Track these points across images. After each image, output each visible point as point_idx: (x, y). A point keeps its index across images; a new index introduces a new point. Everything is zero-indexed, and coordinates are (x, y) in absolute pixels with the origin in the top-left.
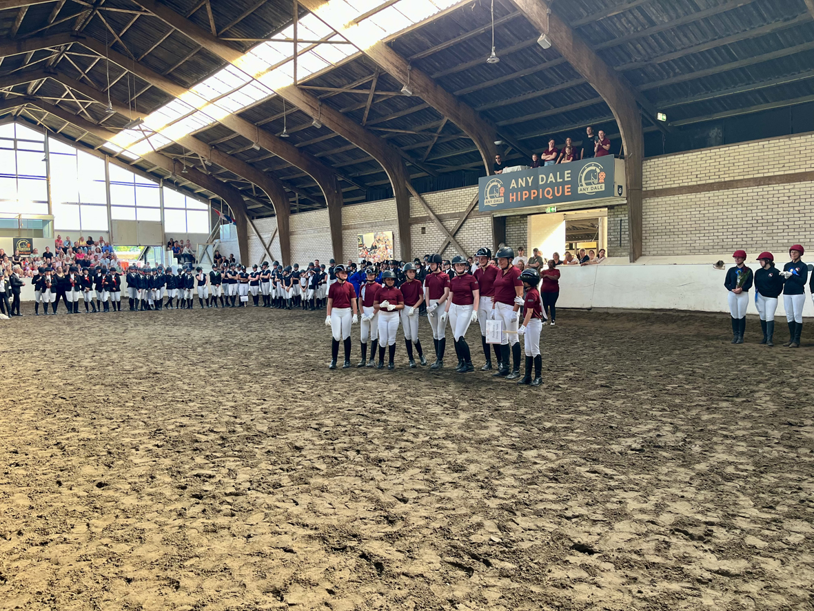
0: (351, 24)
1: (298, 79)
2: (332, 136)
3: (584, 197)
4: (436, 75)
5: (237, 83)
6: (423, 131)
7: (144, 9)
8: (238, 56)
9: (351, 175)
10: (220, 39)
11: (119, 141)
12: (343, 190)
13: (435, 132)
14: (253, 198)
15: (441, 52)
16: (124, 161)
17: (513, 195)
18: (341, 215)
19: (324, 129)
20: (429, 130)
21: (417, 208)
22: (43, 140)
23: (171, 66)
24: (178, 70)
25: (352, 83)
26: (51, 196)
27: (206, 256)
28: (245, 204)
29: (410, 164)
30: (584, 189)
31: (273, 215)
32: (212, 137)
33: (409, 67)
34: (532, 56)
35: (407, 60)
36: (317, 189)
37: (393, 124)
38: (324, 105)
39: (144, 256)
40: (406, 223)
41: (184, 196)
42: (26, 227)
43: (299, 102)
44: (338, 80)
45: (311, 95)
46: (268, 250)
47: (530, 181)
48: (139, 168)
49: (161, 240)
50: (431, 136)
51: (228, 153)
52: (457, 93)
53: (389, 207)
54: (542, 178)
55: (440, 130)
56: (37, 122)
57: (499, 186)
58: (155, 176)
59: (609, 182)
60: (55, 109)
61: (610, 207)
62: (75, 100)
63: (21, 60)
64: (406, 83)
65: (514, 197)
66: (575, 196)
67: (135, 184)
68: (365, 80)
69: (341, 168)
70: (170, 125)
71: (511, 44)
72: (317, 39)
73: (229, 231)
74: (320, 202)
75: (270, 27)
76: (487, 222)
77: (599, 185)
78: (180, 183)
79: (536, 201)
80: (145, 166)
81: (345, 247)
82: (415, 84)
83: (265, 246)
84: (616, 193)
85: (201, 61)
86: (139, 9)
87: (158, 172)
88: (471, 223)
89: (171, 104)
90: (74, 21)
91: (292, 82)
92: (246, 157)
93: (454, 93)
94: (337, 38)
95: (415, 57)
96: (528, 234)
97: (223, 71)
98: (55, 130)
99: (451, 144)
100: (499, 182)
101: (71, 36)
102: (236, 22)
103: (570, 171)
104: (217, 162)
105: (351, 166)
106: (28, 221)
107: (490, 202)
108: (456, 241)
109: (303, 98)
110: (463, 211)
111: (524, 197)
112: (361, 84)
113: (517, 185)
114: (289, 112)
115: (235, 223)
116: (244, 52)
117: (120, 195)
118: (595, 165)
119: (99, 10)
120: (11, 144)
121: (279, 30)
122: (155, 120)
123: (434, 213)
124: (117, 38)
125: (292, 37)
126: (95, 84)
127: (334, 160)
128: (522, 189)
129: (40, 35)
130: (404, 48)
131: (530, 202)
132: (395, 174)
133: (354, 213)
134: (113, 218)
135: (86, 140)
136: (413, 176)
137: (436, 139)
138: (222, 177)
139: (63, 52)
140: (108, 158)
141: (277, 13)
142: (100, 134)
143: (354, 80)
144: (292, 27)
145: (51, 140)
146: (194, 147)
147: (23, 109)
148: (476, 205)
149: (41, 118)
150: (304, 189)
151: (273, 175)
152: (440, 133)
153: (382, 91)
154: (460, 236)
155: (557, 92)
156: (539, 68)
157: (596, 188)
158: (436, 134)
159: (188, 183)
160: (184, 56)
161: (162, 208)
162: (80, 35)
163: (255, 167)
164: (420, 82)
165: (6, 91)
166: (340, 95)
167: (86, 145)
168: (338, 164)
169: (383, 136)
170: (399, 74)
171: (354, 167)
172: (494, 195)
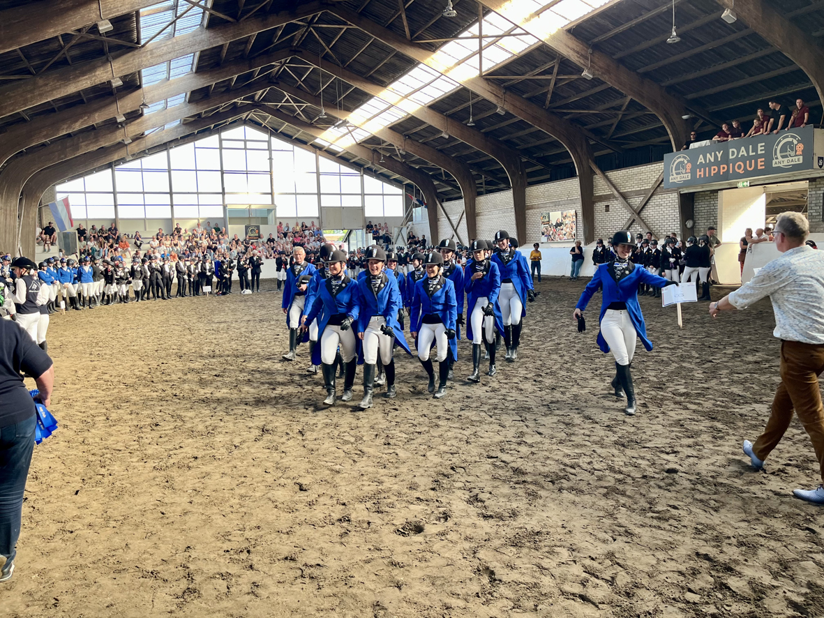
0: (532, 16)
1: (483, 70)
2: (515, 120)
3: (779, 170)
4: (619, 55)
5: (429, 78)
6: (608, 109)
7: (349, 23)
8: (429, 56)
9: (534, 155)
10: (414, 42)
11: (329, 137)
12: (528, 170)
13: (619, 110)
14: (443, 181)
15: (623, 33)
16: (331, 154)
17: (700, 171)
18: (525, 195)
19: (508, 115)
20: (613, 108)
21: (601, 186)
22: (268, 139)
23: (371, 69)
24: (378, 72)
25: (534, 69)
26: (274, 187)
27: (400, 237)
28: (435, 188)
29: (594, 142)
30: (779, 161)
31: (460, 198)
32: (407, 128)
33: (590, 51)
34: (720, 28)
35: (587, 44)
36: (502, 170)
37: (577, 105)
38: (508, 93)
39: (347, 239)
40: (589, 201)
41: (381, 182)
42: (254, 216)
43: (484, 92)
44: (521, 68)
45: (496, 84)
46: (455, 231)
47: (719, 156)
48: (344, 159)
49: (361, 223)
50: (616, 114)
51: (420, 141)
52: (641, 70)
53: (572, 186)
54: (733, 152)
55: (624, 108)
56: (262, 124)
57: (686, 162)
58: (357, 165)
59: (808, 153)
60: (276, 112)
61: (812, 180)
62: (293, 104)
63: (251, 75)
64: (587, 67)
65: (702, 173)
66: (769, 169)
67: (340, 174)
68: (547, 67)
69: (525, 149)
70: (370, 119)
71: (696, 18)
72: (501, 33)
73: (420, 213)
74: (504, 183)
75: (457, 26)
76: (674, 198)
77: (797, 158)
78: (377, 171)
79: (726, 176)
80: (349, 157)
81: (528, 227)
82: (596, 67)
83: (453, 227)
84: (816, 165)
85: (397, 62)
86: (345, 24)
87: (359, 162)
88: (656, 199)
89: (372, 102)
90: (292, 39)
91: (477, 73)
92: (436, 144)
93: (638, 71)
94: (518, 31)
95: (596, 40)
96: (718, 210)
98: (276, 130)
99: (638, 121)
100: (685, 158)
101: (291, 51)
102: (427, 27)
103: (763, 144)
104: (410, 150)
105: (535, 147)
106: (256, 210)
107: (675, 178)
108: (641, 218)
109: (489, 88)
110: (648, 187)
111: (713, 172)
112: (543, 70)
113: (705, 160)
114: (475, 100)
115: (426, 206)
116: (434, 51)
117: (329, 184)
118: (792, 137)
119: (313, 28)
120: (241, 145)
121: (465, 29)
122: (355, 117)
123: (618, 191)
124: (328, 50)
125: (478, 34)
126: (309, 91)
127: (519, 143)
128: (710, 164)
129: (266, 53)
130: (586, 33)
131: (718, 177)
132: (578, 153)
133: (538, 193)
134: (322, 205)
135: (303, 138)
136: (596, 154)
137: (620, 116)
138: (414, 163)
139: (284, 64)
140: (318, 151)
141: (463, 14)
142: (312, 132)
143: (537, 67)
144: (477, 24)
145: (273, 139)
146: (389, 138)
147: (252, 115)
148: (662, 181)
149: (265, 120)
150: (491, 171)
151: (461, 160)
152: (625, 111)
153: (564, 75)
154: (645, 213)
155: (751, 61)
156: (729, 39)
157: (792, 161)
158: (620, 112)
159: (384, 170)
160: (382, 60)
161: (363, 195)
162: (297, 49)
163: (444, 153)
164: (601, 64)
165: (239, 101)
166: (523, 82)
167: (300, 142)
168: (523, 146)
169: (565, 117)
170: (579, 59)
171: (538, 148)
172: (680, 171)
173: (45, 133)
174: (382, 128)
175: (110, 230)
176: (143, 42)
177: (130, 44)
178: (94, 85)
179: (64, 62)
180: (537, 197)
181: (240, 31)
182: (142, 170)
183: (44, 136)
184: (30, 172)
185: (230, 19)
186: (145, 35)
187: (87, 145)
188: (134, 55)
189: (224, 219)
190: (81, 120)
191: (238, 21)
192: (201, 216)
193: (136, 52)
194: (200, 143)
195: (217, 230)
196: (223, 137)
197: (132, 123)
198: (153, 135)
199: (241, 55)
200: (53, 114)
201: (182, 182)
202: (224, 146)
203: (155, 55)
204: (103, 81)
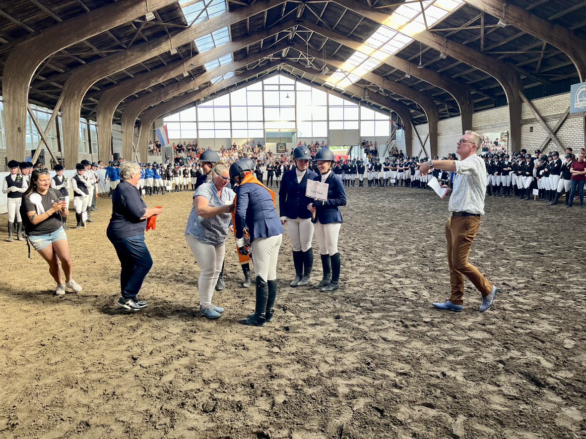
1: (428, 26)
2: (457, 63)
4: (531, 6)
6: (531, 50)
8: (386, 18)
9: (481, 89)
10: (374, 8)
11: (332, 80)
12: (475, 101)
13: (541, 50)
16: (337, 92)
18: (472, 120)
19: (450, 59)
20: (536, 49)
21: (528, 112)
22: (294, 83)
23: (352, 30)
24: (355, 31)
25: (467, 22)
26: (297, 117)
28: (411, 115)
29: (525, 77)
31: (426, 122)
32: (382, 71)
33: (505, 5)
36: (454, 102)
37: (506, 47)
38: (450, 41)
39: (350, 153)
40: (517, 124)
41: (374, 111)
42: (283, 137)
43: (430, 42)
44: (457, 22)
45: (440, 35)
46: (423, 147)
48: (346, 95)
49: (358, 141)
50: (539, 53)
51: (395, 81)
52: (551, 18)
53: (504, 112)
56: (290, 73)
58: (356, 100)
60: (297, 64)
62: (306, 58)
63: (273, 40)
64: (502, 18)
67: (344, 106)
68: (476, 19)
69: (473, 84)
70: (358, 66)
73: (400, 133)
78: (371, 103)
80: (350, 94)
82: (510, 17)
83: (422, 144)
85: (367, 24)
87: (357, 97)
88: (569, 122)
90: (296, 13)
91: (425, 28)
92: (408, 82)
93: (549, 19)
97: (381, 27)
98: (300, 77)
101: (296, 21)
104: (387, 87)
105: (481, 82)
106: (284, 133)
107: (578, 104)
108: (556, 137)
109: (433, 39)
110: (564, 112)
112: (473, 22)
114: (426, 50)
115: (404, 129)
116: (390, 14)
117: (335, 114)
119: (306, 4)
120: (276, 88)
122: (346, 65)
123: (540, 115)
124: (320, 19)
126: (314, 48)
129: (279, 24)
132: (509, 86)
133: (481, 117)
134: (330, 129)
135: (316, 81)
136: (526, 87)
137: (542, 55)
138: (395, 97)
139: (295, 31)
140: (329, 91)
142: (322, 77)
143: (469, 20)
145: (298, 83)
146: (372, 79)
147: (282, 66)
149: (292, 70)
150: (449, 102)
151: (427, 93)
152: (545, 50)
153: (492, 24)
154: (559, 134)
158: (541, 52)
159: (375, 103)
160: (358, 22)
161: (360, 120)
162: (300, 20)
163: (414, 89)
164: (515, 15)
165: (270, 57)
166: (460, 31)
167: (317, 84)
168: (471, 81)
169: (499, 58)
170: (495, 12)
171: (484, 82)
172: (582, 99)
173: (142, 85)
174: (366, 72)
175: (193, 145)
176: (189, 24)
177: (181, 26)
178: (160, 54)
179: (142, 40)
180: (480, 121)
181: (251, 12)
182: (213, 107)
183: (142, 87)
184: (140, 109)
185: (243, 4)
186: (189, 19)
187: (173, 92)
188: (184, 33)
189: (264, 138)
190: (163, 76)
191: (249, 4)
192: (249, 137)
193: (185, 31)
194: (250, 87)
195: (259, 146)
196: (264, 83)
197: (200, 76)
198: (217, 82)
199: (262, 27)
200: (147, 73)
201: (238, 114)
202: (265, 89)
203: (197, 32)
204: (165, 51)
